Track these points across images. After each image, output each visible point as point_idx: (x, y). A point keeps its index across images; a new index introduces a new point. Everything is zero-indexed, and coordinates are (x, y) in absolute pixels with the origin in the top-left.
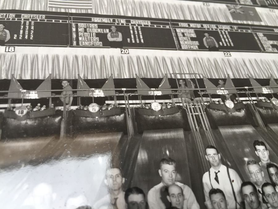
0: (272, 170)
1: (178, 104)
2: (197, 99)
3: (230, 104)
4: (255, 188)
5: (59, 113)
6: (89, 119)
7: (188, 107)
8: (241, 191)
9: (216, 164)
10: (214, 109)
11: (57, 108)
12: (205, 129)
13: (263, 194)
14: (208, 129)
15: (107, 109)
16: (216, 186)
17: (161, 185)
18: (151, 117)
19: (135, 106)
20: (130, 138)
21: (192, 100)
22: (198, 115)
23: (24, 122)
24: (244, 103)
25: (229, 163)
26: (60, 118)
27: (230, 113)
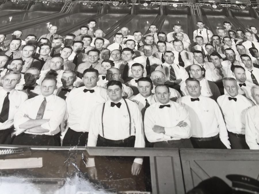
0: (231, 33)
1: (187, 5)
2: (198, 3)
3: (215, 6)
4: (219, 38)
5: (131, 6)
6: (143, 9)
7: (192, 6)
8: (212, 38)
9: (201, 28)
10: (205, 8)
11: (130, 4)
12: (199, 15)
13: (224, 40)
14: (200, 15)
15: (152, 5)
16: (199, 35)
17: (173, 32)
18: (172, 9)
19: (165, 5)
20: (161, 16)
21: (194, 4)
22: (196, 10)
23: (117, 8)
24: (223, 6)
25: (208, 28)
26: (131, 7)
27: (214, 10)
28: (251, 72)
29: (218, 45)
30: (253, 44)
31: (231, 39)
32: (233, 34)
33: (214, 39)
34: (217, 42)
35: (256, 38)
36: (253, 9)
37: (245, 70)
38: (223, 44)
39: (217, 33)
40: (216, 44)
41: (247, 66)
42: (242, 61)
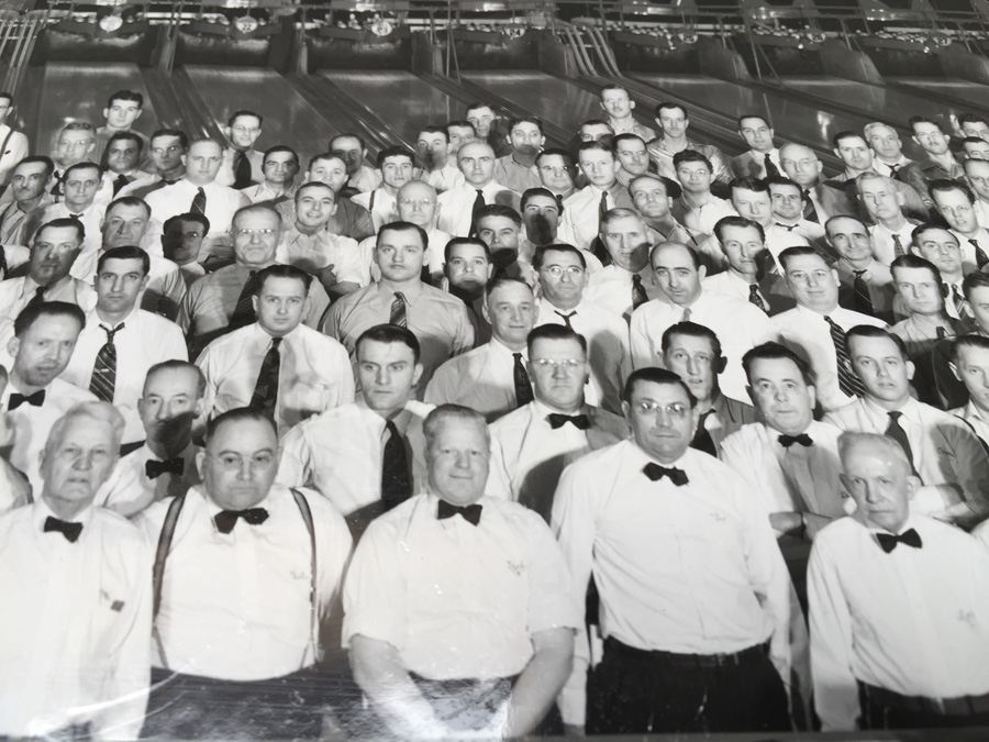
0: (122, 145)
2: (39, 12)
3: (111, 24)
8: (12, 170)
10: (63, 32)
12: (12, 65)
13: (64, 179)
14: (20, 64)
21: (22, 13)
22: (15, 41)
24: (153, 22)
25: (22, 124)
27: (96, 40)
28: (111, 335)
29: (21, 205)
30: (200, 199)
31: (100, 176)
32: (129, 151)
33: (20, 177)
34: (25, 188)
35: (234, 168)
36: (294, 31)
37: (83, 326)
38: (53, 198)
39: (48, 148)
40: (15, 198)
41: (109, 301)
42: (97, 279)
